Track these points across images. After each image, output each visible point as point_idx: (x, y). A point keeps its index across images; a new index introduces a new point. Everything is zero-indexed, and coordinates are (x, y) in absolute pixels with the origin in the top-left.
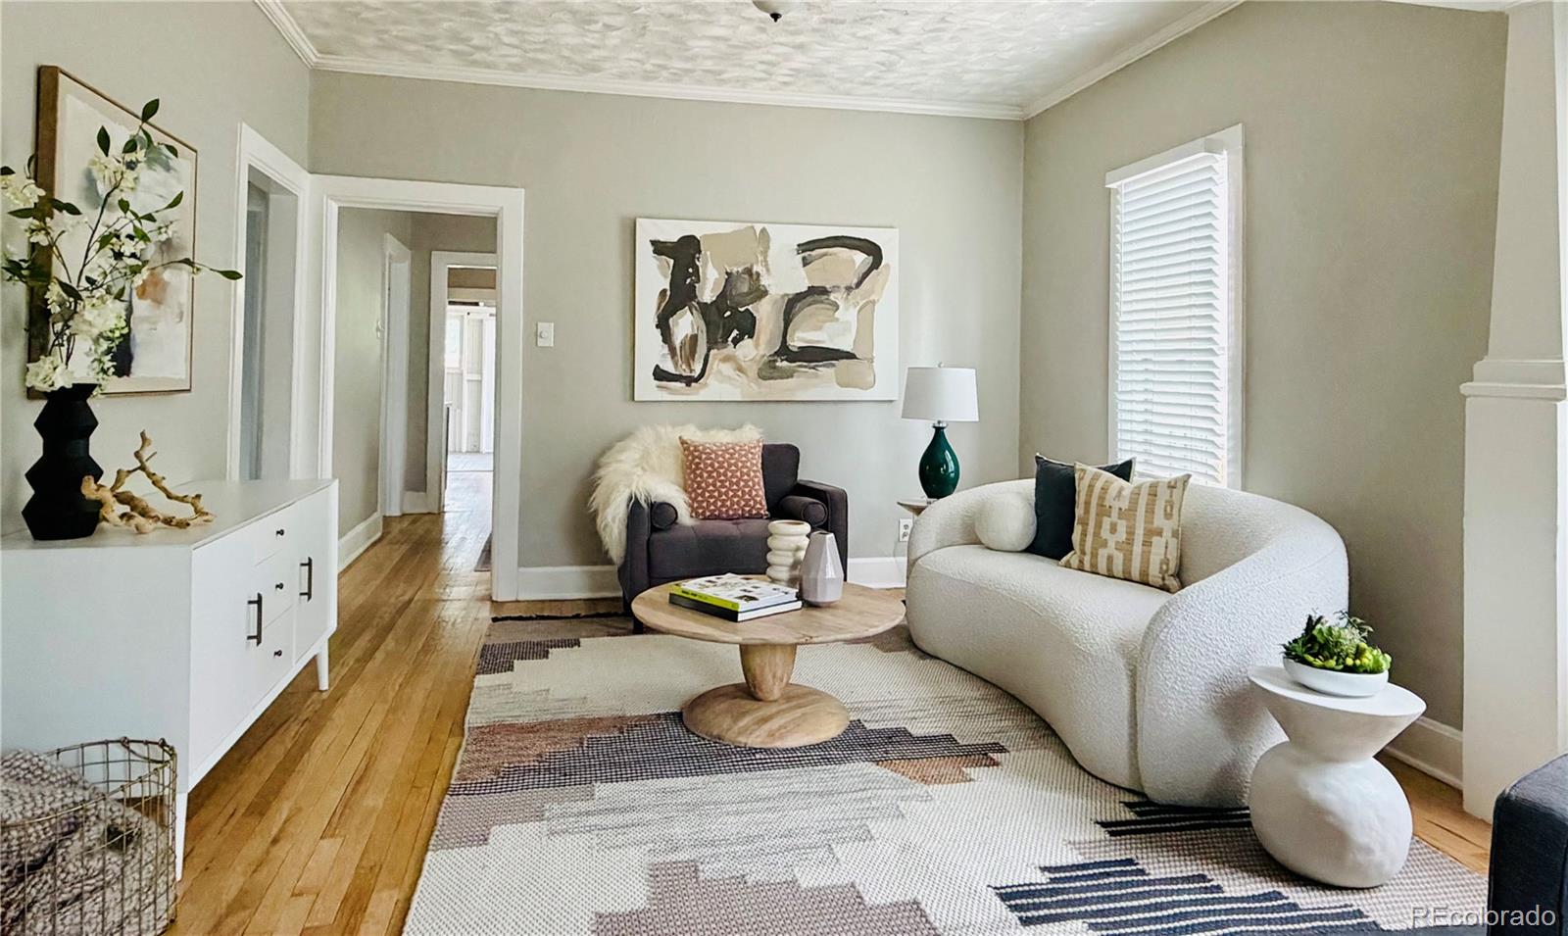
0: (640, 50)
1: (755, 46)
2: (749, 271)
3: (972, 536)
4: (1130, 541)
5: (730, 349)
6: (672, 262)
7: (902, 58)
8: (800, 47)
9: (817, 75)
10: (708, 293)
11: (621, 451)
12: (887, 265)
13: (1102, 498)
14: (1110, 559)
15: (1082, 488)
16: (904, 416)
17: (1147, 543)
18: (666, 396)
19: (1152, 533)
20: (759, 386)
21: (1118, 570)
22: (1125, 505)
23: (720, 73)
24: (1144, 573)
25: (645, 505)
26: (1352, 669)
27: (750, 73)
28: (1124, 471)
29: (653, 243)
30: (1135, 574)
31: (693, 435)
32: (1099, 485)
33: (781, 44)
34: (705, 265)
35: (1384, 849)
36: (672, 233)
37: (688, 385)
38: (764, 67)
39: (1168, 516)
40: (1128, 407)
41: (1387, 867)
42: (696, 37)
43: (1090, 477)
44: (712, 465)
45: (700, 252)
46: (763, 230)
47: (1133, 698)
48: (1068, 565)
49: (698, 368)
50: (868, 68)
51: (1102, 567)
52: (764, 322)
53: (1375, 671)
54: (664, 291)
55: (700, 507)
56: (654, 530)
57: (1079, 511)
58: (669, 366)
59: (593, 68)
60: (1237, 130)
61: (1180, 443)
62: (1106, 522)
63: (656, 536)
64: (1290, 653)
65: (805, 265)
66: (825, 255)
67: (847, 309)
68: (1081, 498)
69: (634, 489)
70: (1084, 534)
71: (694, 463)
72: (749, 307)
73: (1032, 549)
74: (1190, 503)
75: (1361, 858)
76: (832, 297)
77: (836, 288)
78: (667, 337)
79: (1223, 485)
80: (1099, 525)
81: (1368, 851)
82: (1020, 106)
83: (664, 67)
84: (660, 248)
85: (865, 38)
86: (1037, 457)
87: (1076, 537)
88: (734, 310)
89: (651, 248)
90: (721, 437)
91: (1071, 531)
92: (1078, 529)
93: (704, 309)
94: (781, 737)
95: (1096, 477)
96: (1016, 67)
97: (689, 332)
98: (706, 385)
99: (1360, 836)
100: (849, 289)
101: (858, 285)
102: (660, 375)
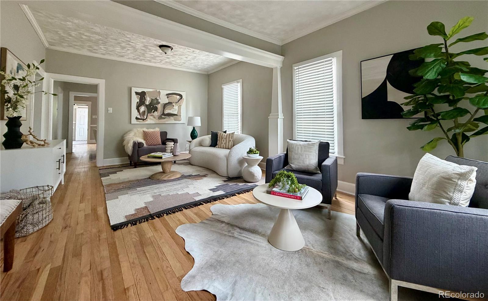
0: (134, 54)
1: (159, 57)
2: (156, 99)
3: (201, 144)
4: (226, 143)
5: (152, 114)
6: (140, 96)
7: (187, 62)
8: (168, 58)
9: (170, 63)
10: (147, 103)
11: (129, 133)
12: (183, 99)
13: (222, 136)
14: (223, 146)
15: (219, 135)
16: (188, 125)
17: (229, 143)
18: (138, 123)
19: (229, 141)
20: (158, 121)
21: (224, 147)
22: (225, 137)
23: (150, 60)
24: (228, 147)
25: (137, 143)
26: (255, 154)
27: (157, 61)
28: (225, 132)
29: (135, 92)
30: (227, 147)
31: (145, 130)
32: (221, 134)
33: (165, 57)
34: (147, 97)
35: (258, 176)
36: (140, 90)
37: (143, 120)
38: (160, 60)
39: (232, 138)
40: (225, 123)
41: (259, 179)
42: (147, 54)
43: (220, 133)
44: (150, 135)
45: (146, 94)
46: (159, 91)
47: (227, 163)
48: (217, 147)
49: (145, 117)
50: (181, 63)
51: (222, 147)
52: (159, 108)
53: (258, 153)
54: (138, 102)
55: (148, 143)
56: (139, 147)
57: (218, 139)
58: (139, 117)
59: (122, 56)
60: (241, 80)
61: (233, 128)
62: (223, 140)
63: (139, 149)
64: (248, 153)
65: (167, 98)
66: (172, 96)
67: (176, 106)
68: (219, 137)
69: (134, 140)
70: (219, 142)
71: (146, 135)
72: (156, 106)
73: (211, 146)
74: (235, 137)
75: (256, 178)
76: (173, 104)
77: (174, 102)
78: (139, 111)
79: (240, 133)
80: (221, 141)
81: (257, 177)
82: (207, 72)
83: (138, 58)
84: (137, 93)
85: (181, 58)
86: (211, 131)
87: (218, 143)
88: (153, 106)
89: (135, 93)
90: (151, 130)
91: (217, 142)
92: (218, 141)
93: (147, 106)
94: (170, 178)
95: (221, 133)
96: (207, 66)
97: (143, 110)
98: (147, 121)
99: (256, 175)
100: (176, 103)
101: (178, 102)
102: (137, 118)
